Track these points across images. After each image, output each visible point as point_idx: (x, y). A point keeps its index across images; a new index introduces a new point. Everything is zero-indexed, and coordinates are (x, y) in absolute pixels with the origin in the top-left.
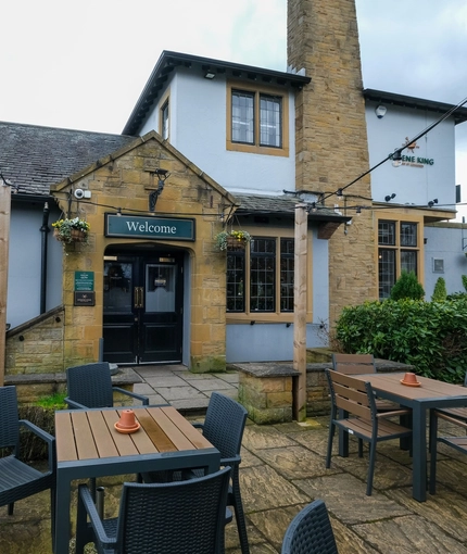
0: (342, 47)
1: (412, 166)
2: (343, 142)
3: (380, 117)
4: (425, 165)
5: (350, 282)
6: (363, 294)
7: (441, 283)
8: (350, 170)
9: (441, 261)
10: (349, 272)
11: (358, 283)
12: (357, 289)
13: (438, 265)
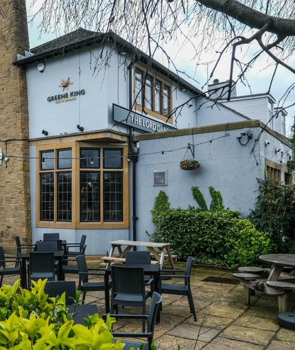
0: (6, 39)
1: (67, 101)
2: (5, 104)
3: (42, 71)
4: (78, 97)
5: (9, 200)
6: (16, 208)
7: (162, 200)
8: (10, 122)
9: (163, 174)
10: (8, 193)
11: (14, 201)
12: (13, 205)
13: (160, 178)
